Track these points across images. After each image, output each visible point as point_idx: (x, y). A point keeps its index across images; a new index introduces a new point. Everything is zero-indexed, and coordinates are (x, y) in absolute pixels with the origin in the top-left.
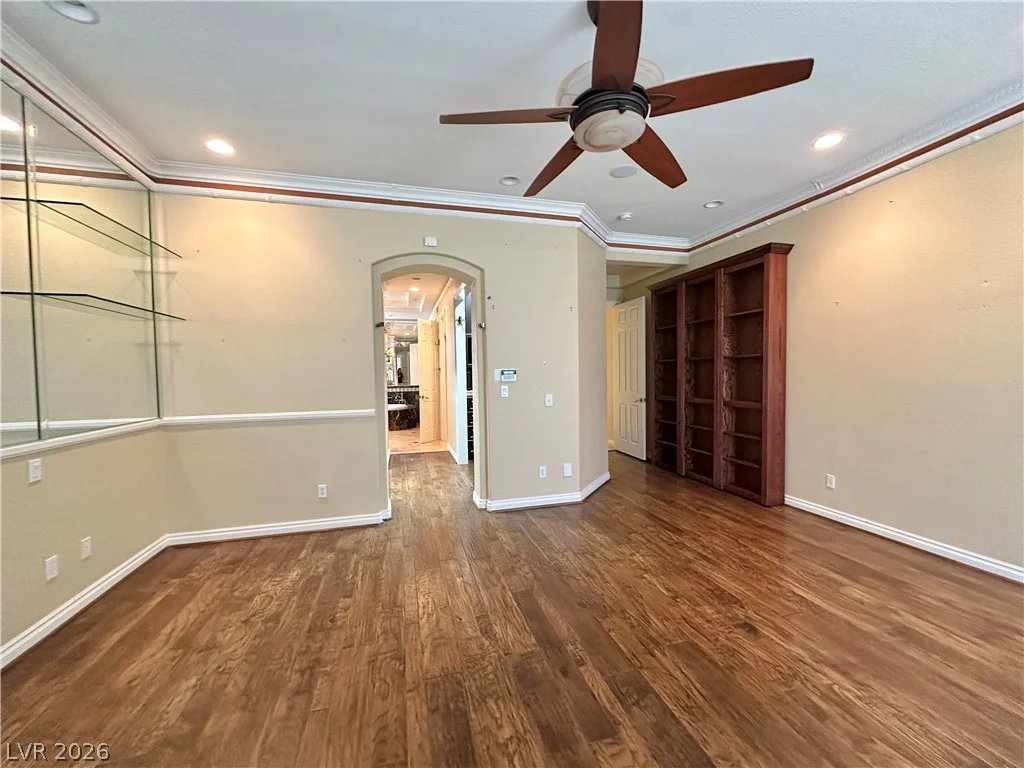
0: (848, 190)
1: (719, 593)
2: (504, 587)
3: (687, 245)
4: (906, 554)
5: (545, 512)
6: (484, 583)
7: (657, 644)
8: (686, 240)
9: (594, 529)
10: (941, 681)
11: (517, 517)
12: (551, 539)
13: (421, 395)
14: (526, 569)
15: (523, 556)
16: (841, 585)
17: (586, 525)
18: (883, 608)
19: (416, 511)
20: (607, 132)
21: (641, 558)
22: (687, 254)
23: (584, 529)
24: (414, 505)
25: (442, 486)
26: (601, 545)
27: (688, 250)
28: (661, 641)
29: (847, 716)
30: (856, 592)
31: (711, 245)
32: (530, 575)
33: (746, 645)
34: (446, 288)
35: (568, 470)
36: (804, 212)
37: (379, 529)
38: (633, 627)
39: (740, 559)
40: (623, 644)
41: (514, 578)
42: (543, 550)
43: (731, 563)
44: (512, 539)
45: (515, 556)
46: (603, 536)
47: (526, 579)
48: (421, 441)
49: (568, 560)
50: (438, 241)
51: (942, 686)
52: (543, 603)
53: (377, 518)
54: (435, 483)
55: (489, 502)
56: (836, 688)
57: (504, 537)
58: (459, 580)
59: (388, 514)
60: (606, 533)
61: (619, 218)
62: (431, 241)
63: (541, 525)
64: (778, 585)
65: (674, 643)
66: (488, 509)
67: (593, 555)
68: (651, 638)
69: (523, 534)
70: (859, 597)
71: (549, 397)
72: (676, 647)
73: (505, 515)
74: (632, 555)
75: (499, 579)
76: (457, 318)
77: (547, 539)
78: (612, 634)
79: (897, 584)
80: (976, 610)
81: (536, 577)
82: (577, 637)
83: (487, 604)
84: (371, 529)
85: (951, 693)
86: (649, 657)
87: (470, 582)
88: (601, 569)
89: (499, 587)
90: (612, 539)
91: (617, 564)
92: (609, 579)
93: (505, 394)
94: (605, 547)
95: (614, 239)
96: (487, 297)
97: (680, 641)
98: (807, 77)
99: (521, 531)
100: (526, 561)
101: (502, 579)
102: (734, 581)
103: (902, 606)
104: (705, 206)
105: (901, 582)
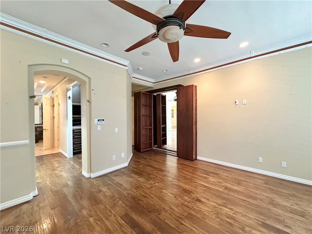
0: (197, 74)
1: (185, 190)
2: (115, 216)
3: (154, 82)
4: (212, 165)
5: (116, 173)
6: (105, 217)
7: (181, 219)
8: (154, 80)
9: (137, 176)
10: (242, 201)
11: (106, 178)
12: (124, 185)
13: (44, 128)
14: (120, 202)
15: (116, 196)
16: (208, 178)
17: (133, 175)
18: (219, 182)
19: (53, 187)
20: (173, 34)
21: (158, 184)
22: (154, 84)
23: (134, 177)
24: (50, 184)
25: (63, 170)
26: (143, 182)
27: (154, 83)
28: (181, 216)
29: (236, 222)
30: (211, 179)
31: (161, 82)
32: (123, 205)
33: (202, 207)
34: (60, 84)
35: (123, 155)
36: (186, 77)
37: (31, 203)
38: (170, 215)
39: (183, 176)
40: (172, 224)
41: (117, 209)
42: (123, 191)
43: (182, 179)
44: (108, 189)
45: (113, 197)
46: (142, 178)
47: (122, 207)
48: (44, 149)
49: (134, 193)
50: (69, 62)
51: (242, 202)
52: (135, 217)
53: (30, 197)
54: (58, 169)
55: (92, 174)
56: (227, 213)
57: (104, 189)
58: (91, 220)
59: (36, 192)
60: (142, 177)
61: (138, 69)
62: (65, 61)
63: (117, 179)
64: (196, 183)
65: (185, 215)
66: (92, 177)
67: (142, 188)
68: (178, 217)
69: (112, 185)
70: (213, 181)
71: (116, 129)
72: (186, 217)
73: (99, 179)
74: (155, 184)
75: (111, 212)
76: (68, 96)
77: (122, 185)
78: (166, 221)
79: (217, 174)
80: (233, 177)
81: (126, 205)
82: (155, 228)
83: (111, 228)
84: (25, 205)
85: (245, 203)
86: (182, 226)
87: (98, 218)
88: (148, 193)
89: (113, 216)
90: (145, 178)
91: (152, 189)
92: (153, 196)
93: (99, 129)
94: (144, 183)
95: (134, 76)
96: (92, 89)
97: (186, 214)
98: (227, 38)
99: (110, 184)
100: (119, 198)
101: (112, 211)
102: (186, 185)
103: (222, 180)
104: (163, 71)
105: (218, 173)
